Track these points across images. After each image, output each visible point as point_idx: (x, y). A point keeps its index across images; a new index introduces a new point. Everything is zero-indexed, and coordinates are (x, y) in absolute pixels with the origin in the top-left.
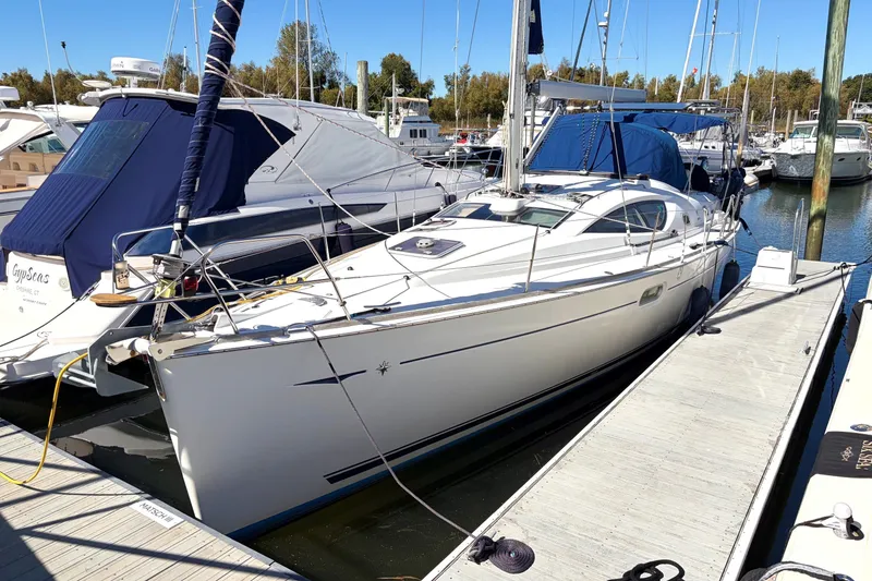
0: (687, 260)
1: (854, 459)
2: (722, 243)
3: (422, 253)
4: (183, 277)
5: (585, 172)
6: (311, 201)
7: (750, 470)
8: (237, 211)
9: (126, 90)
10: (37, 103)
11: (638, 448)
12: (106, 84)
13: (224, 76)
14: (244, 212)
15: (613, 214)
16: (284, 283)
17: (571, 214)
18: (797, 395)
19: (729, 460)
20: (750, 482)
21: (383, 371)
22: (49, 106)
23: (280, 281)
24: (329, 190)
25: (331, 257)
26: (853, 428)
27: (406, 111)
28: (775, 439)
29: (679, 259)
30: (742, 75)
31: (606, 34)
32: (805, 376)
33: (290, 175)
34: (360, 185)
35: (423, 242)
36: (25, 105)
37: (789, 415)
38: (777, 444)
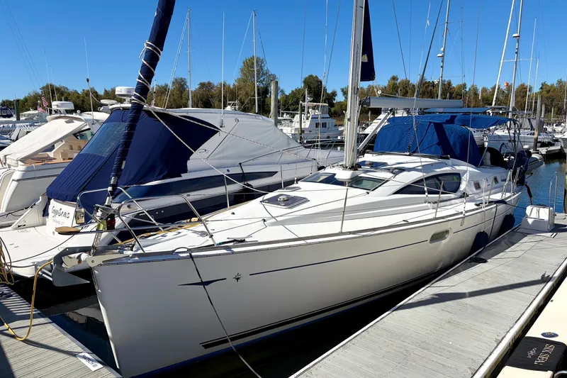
0: (466, 214)
1: (535, 357)
2: (502, 202)
3: (279, 204)
4: (108, 218)
5: (408, 153)
6: (228, 171)
7: (475, 358)
8: (181, 176)
9: (123, 105)
10: (82, 112)
11: (402, 338)
12: (114, 102)
13: (142, 103)
14: (185, 177)
15: (420, 181)
16: (190, 221)
17: (387, 181)
18: (527, 308)
19: (463, 351)
20: (472, 367)
21: (238, 279)
22: (90, 113)
23: (188, 220)
24: (240, 164)
25: (230, 206)
26: (543, 334)
27: (313, 111)
28: (500, 338)
29: (462, 213)
30: (546, 85)
31: (443, 62)
32: (537, 295)
33: (217, 154)
34: (261, 160)
35: (282, 197)
36: (76, 112)
37: (516, 322)
38: (500, 342)
